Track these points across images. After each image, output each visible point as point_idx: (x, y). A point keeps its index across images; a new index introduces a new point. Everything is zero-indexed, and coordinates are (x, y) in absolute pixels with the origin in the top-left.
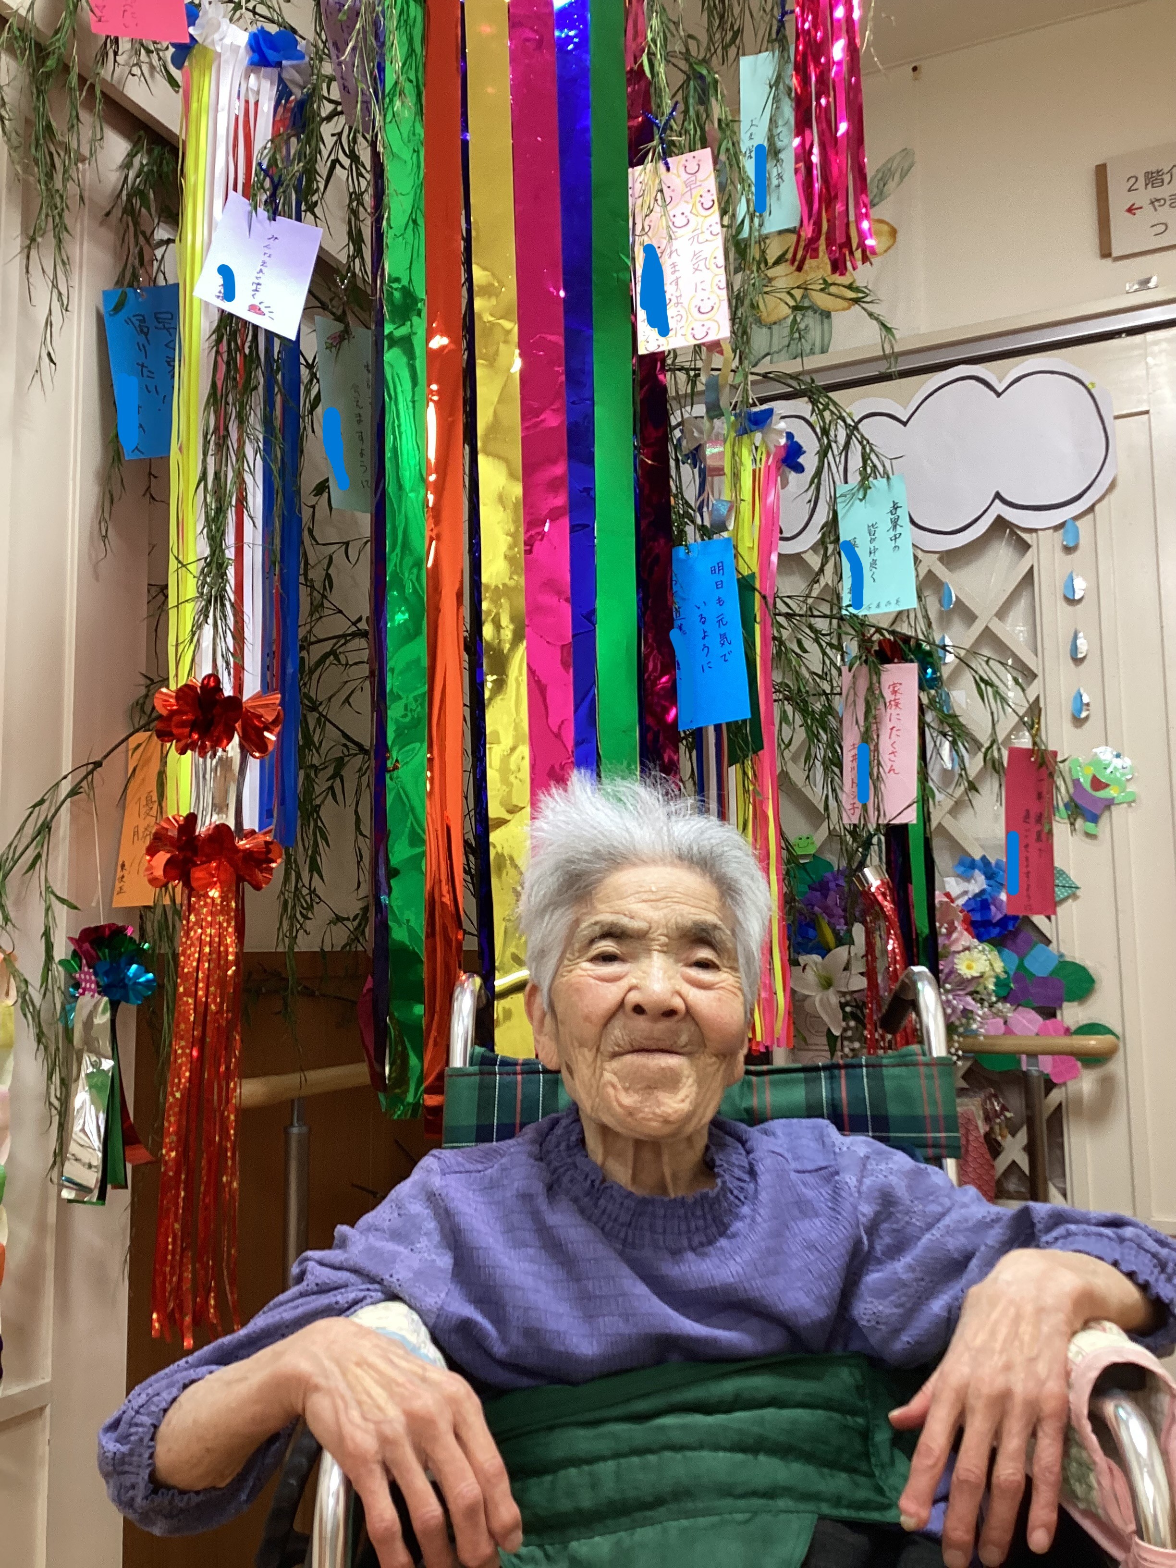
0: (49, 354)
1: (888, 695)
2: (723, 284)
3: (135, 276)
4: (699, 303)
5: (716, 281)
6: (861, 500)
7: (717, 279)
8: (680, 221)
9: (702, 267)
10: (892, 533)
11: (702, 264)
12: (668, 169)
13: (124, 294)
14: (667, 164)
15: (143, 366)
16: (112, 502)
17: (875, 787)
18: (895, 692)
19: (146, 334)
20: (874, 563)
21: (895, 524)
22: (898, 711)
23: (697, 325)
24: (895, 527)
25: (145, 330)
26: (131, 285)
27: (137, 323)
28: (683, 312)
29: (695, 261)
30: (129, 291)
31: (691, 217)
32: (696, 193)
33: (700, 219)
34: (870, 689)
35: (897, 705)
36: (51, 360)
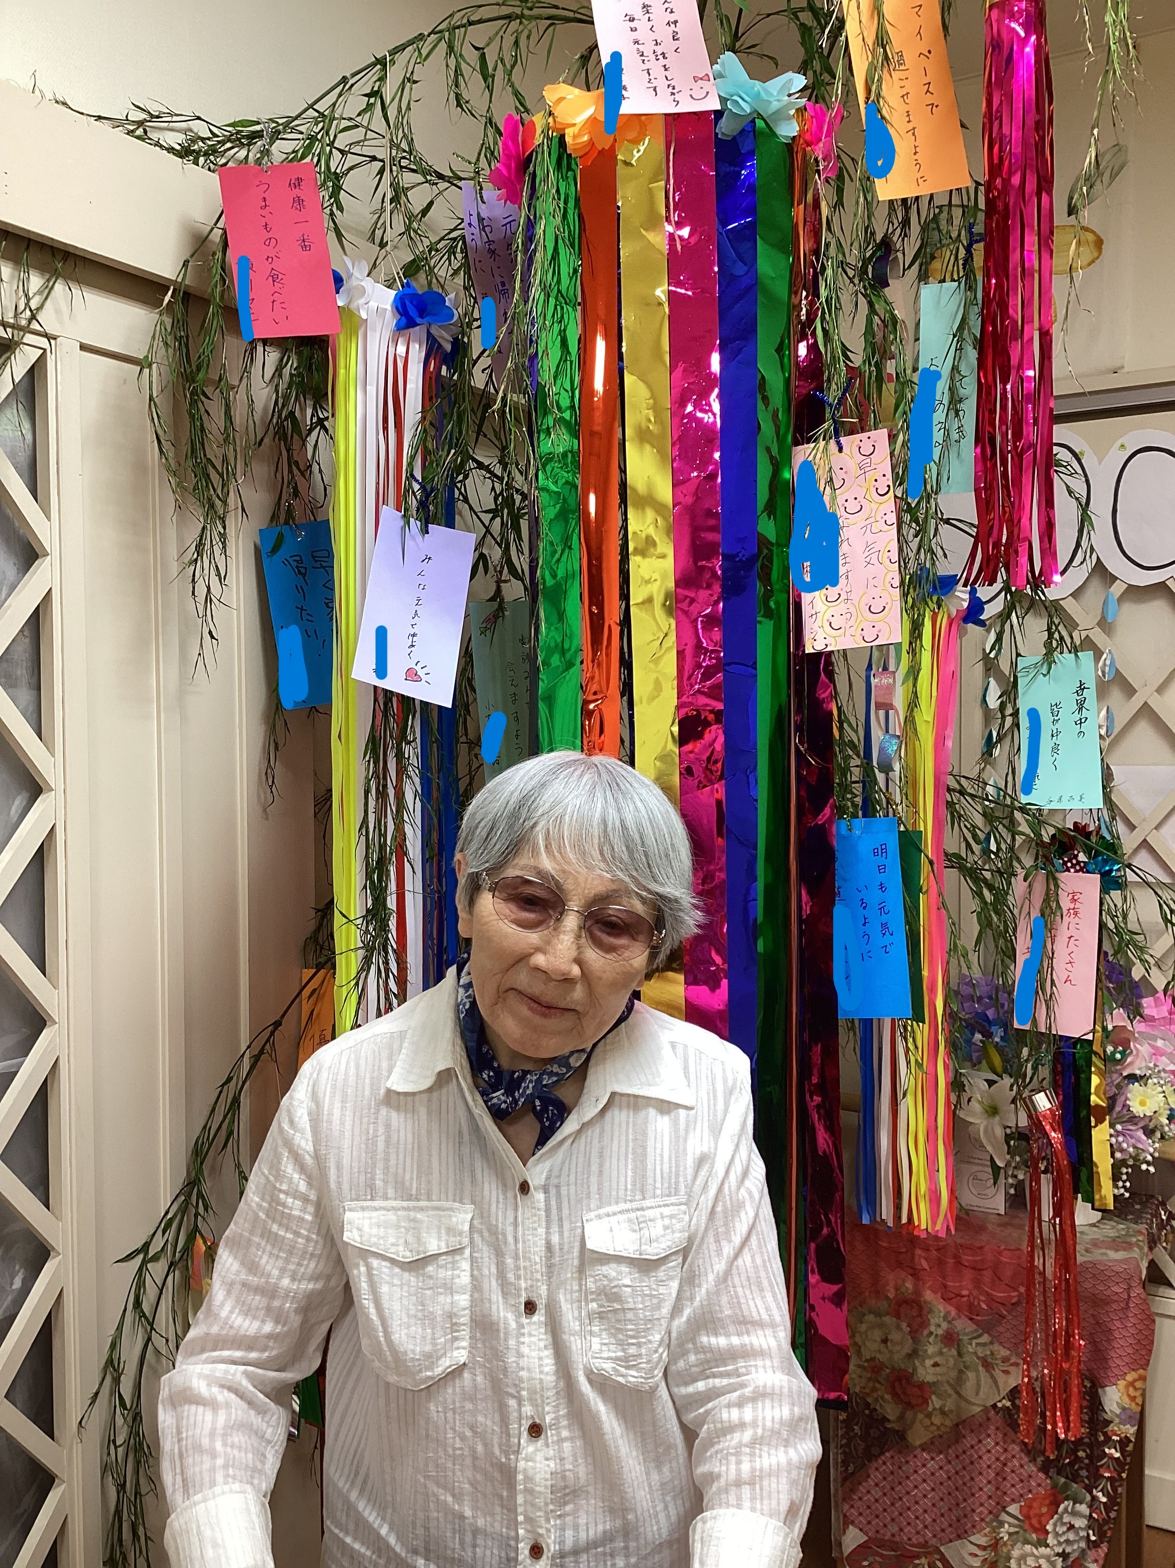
0: (210, 633)
1: (1065, 903)
2: (897, 583)
3: (290, 512)
4: (871, 602)
5: (888, 578)
6: (1044, 675)
7: (890, 575)
8: (852, 507)
9: (874, 561)
10: (1077, 717)
11: (874, 556)
12: (841, 450)
13: (281, 536)
14: (839, 443)
15: (302, 609)
16: (277, 748)
17: (1048, 1008)
18: (1074, 900)
19: (304, 575)
20: (1056, 748)
21: (1081, 706)
22: (1077, 920)
23: (866, 625)
24: (1080, 709)
25: (303, 571)
26: (286, 523)
27: (294, 564)
28: (852, 610)
29: (867, 554)
30: (285, 529)
31: (864, 503)
32: (871, 476)
33: (874, 506)
34: (1047, 900)
35: (1076, 914)
36: (212, 637)
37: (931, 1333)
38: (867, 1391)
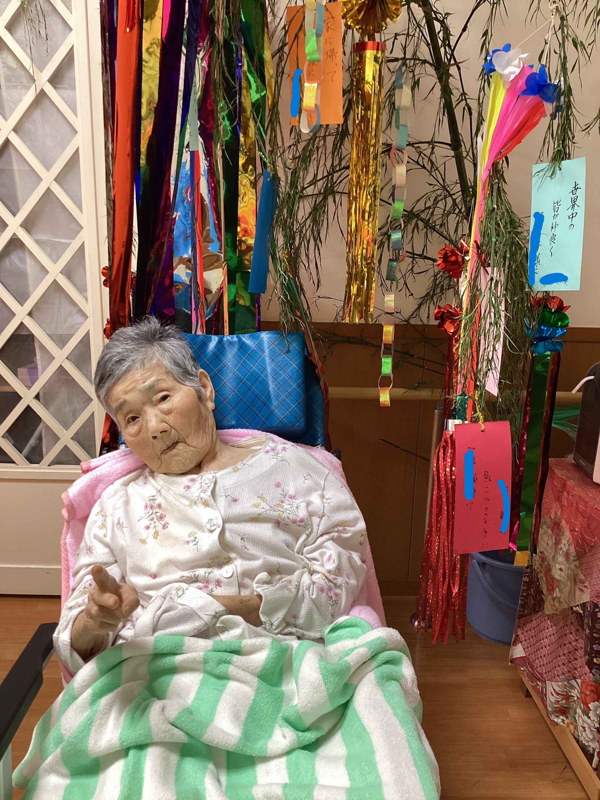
37: (561, 548)
38: (539, 571)
